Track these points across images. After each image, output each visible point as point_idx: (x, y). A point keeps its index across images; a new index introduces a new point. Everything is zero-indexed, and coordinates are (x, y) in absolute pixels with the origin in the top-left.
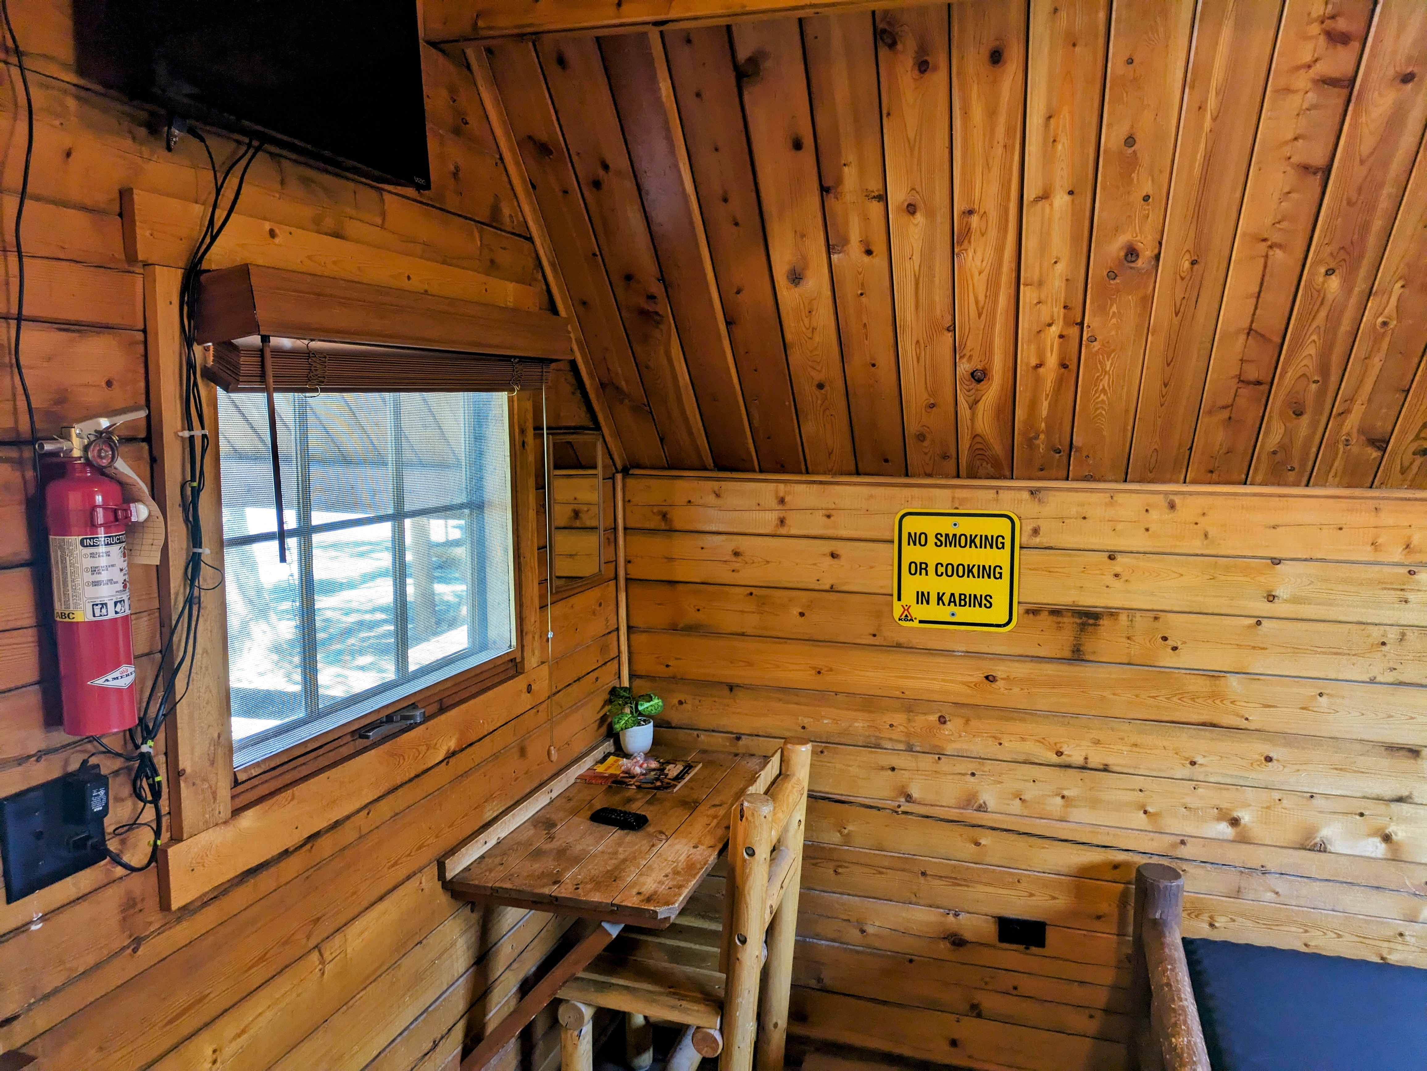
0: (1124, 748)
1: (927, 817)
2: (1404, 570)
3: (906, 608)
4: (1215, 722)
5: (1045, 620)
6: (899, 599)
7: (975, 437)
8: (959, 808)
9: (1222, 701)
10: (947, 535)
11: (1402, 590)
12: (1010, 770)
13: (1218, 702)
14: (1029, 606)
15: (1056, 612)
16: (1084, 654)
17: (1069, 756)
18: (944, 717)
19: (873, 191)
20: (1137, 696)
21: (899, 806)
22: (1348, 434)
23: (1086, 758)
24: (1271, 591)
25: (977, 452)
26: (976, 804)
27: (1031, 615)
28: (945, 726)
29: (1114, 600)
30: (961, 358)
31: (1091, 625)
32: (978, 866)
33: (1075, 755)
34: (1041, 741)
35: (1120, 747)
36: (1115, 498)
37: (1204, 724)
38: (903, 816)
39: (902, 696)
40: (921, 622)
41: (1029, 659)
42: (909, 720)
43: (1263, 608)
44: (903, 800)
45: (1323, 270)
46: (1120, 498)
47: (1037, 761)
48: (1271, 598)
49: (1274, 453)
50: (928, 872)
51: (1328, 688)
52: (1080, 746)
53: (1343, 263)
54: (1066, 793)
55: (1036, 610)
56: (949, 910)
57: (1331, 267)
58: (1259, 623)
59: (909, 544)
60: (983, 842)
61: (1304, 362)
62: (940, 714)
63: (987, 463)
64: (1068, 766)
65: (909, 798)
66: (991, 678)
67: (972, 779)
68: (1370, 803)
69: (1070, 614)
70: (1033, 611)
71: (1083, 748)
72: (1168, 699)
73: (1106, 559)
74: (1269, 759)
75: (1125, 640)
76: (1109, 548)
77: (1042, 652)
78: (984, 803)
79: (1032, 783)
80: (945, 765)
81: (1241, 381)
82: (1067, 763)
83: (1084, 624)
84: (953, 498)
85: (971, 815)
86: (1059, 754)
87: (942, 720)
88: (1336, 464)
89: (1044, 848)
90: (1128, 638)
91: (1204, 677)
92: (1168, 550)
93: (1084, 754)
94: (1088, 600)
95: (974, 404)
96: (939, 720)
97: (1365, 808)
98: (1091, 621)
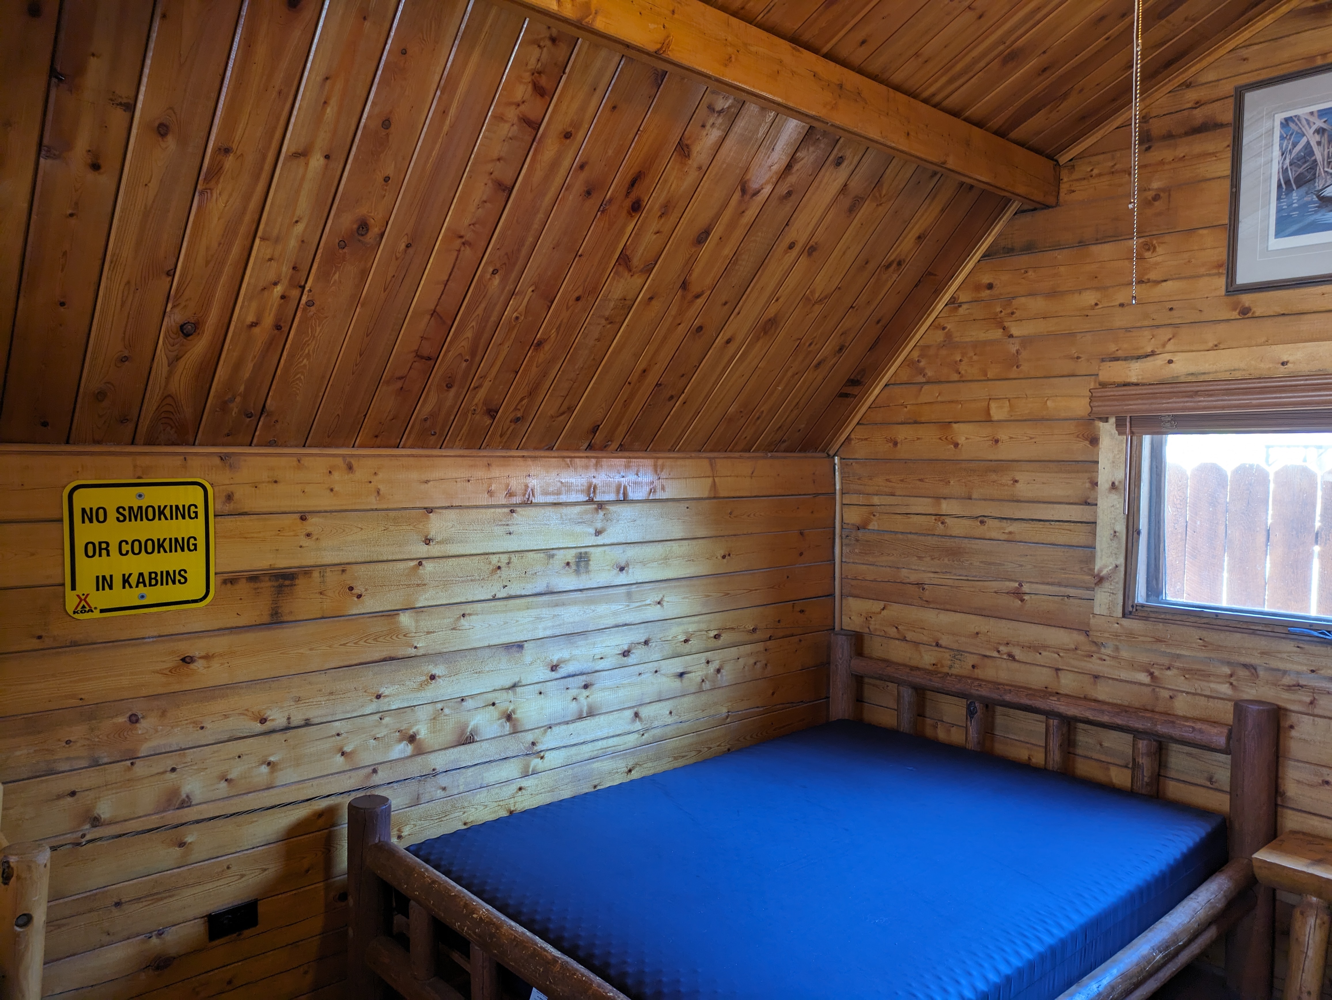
0: (322, 699)
1: (120, 836)
2: (507, 510)
3: (83, 597)
4: (393, 655)
5: (243, 587)
6: (73, 588)
7: (166, 397)
8: (157, 813)
9: (397, 637)
10: (131, 508)
11: (507, 525)
12: (214, 752)
13: (394, 637)
14: (226, 576)
15: (254, 578)
16: (282, 616)
17: (273, 720)
18: (135, 715)
19: (121, 97)
20: (330, 647)
21: (83, 836)
22: (476, 405)
23: (289, 718)
24: (426, 536)
25: (163, 415)
26: (179, 802)
27: (229, 585)
28: (138, 725)
29: (308, 559)
30: (174, 307)
31: (288, 586)
32: (182, 869)
33: (278, 718)
34: (245, 713)
35: (319, 699)
36: (302, 462)
37: (384, 660)
38: (90, 845)
39: (81, 703)
40: (102, 611)
41: (227, 632)
42: (92, 730)
43: (422, 550)
44: (87, 826)
45: (491, 270)
46: (306, 461)
47: (242, 735)
48: (428, 541)
49: (426, 420)
50: (123, 900)
51: (468, 609)
52: (282, 707)
53: (504, 266)
54: (272, 759)
55: (233, 579)
56: (151, 933)
57: (497, 268)
58: (420, 564)
59: (83, 522)
60: (189, 839)
61: (462, 344)
62: (130, 713)
63: (172, 428)
64: (273, 731)
65: (96, 822)
66: (187, 660)
67: (173, 775)
68: (497, 694)
69: (267, 578)
70: (230, 580)
71: (285, 709)
72: (355, 643)
73: (299, 521)
74: (433, 677)
75: (318, 596)
76: (300, 509)
77: (241, 621)
78: (188, 797)
79: (238, 759)
80: (140, 769)
81: (417, 356)
82: (271, 728)
83: (281, 586)
84: (135, 466)
85: (173, 817)
86: (263, 721)
87: (134, 718)
88: (465, 428)
89: (252, 822)
90: (321, 593)
91: (383, 618)
92: (350, 508)
93: (286, 715)
94: (283, 562)
95: (174, 361)
96: (130, 720)
97: (496, 698)
98: (287, 582)
